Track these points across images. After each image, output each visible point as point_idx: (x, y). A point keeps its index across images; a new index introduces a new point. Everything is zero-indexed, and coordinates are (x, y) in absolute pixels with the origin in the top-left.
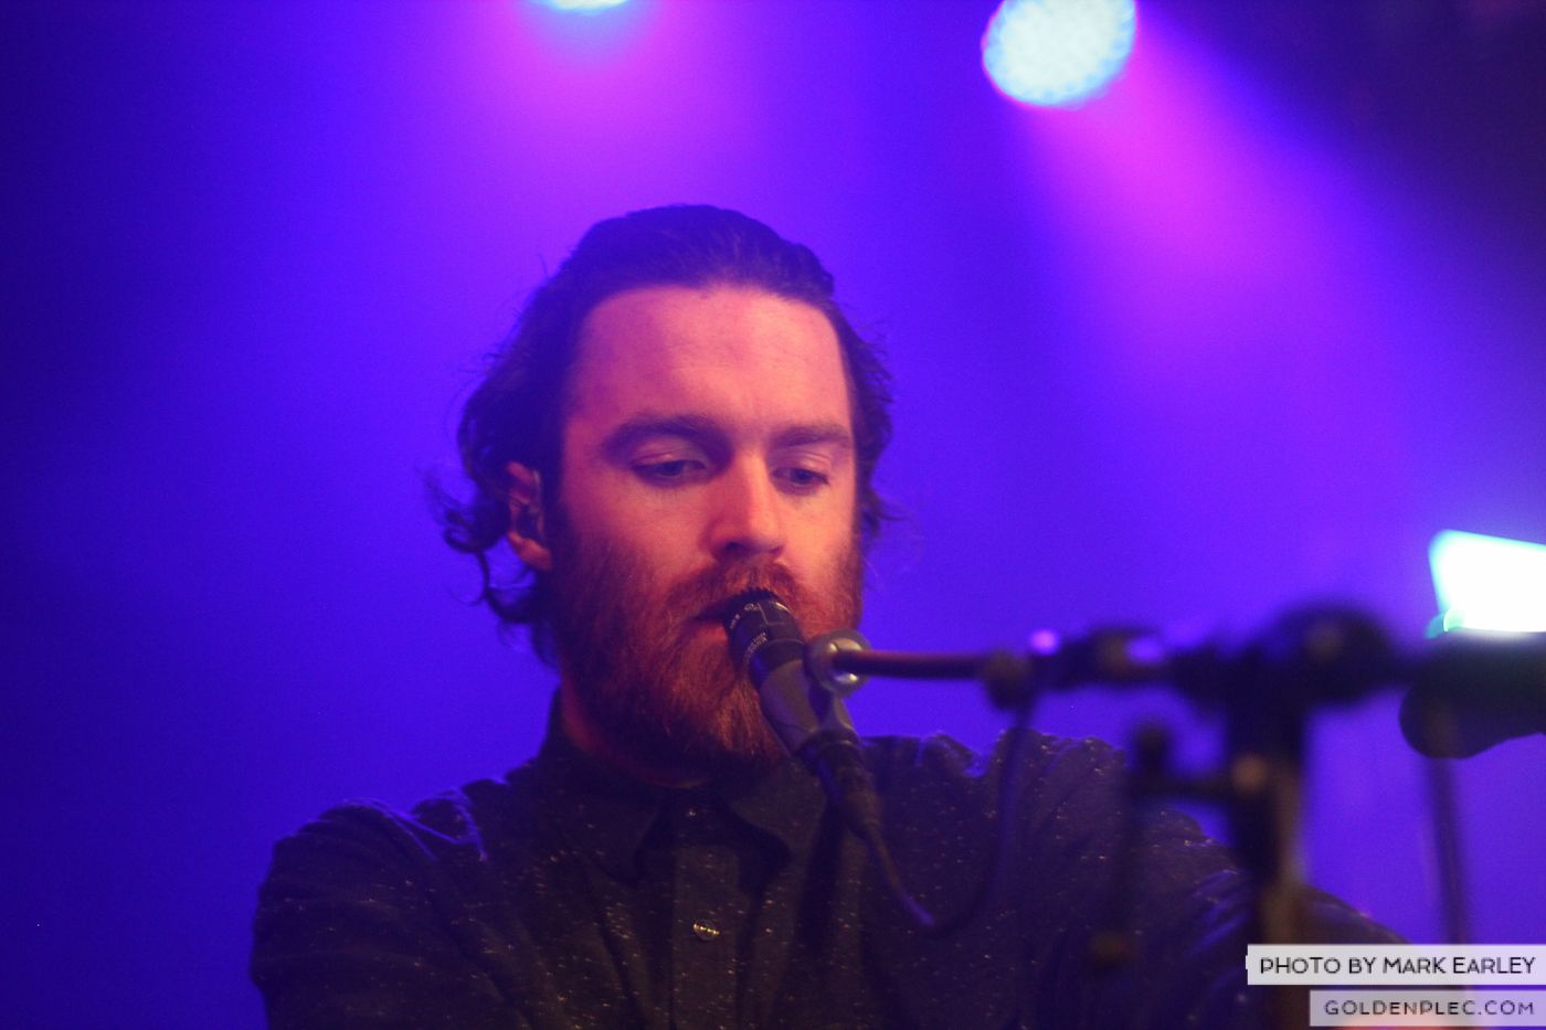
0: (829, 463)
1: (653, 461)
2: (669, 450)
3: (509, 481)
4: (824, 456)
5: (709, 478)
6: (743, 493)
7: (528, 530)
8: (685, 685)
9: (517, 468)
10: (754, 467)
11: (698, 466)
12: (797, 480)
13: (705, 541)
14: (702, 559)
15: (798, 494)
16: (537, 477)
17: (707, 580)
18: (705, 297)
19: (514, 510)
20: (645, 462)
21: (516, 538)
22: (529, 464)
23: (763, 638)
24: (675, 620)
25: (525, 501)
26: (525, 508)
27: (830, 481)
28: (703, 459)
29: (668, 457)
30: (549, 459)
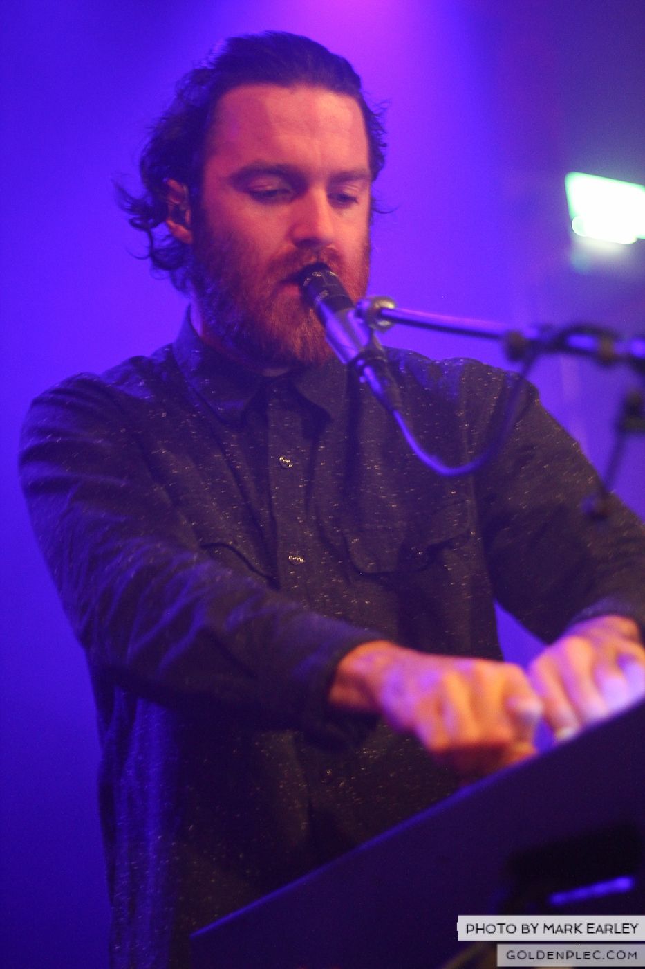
0: (358, 190)
1: (260, 189)
2: (270, 184)
3: (168, 189)
4: (356, 187)
5: (291, 200)
6: (313, 210)
7: (179, 218)
8: (275, 320)
9: (173, 183)
10: (320, 195)
11: (285, 191)
12: (340, 200)
13: (290, 235)
14: (287, 246)
15: (341, 208)
16: (185, 189)
17: (290, 259)
18: (292, 93)
19: (171, 207)
20: (256, 189)
21: (171, 223)
22: (180, 181)
23: (325, 293)
24: (271, 281)
25: (177, 203)
26: (177, 207)
27: (358, 200)
28: (288, 187)
29: (270, 188)
30: (195, 179)
